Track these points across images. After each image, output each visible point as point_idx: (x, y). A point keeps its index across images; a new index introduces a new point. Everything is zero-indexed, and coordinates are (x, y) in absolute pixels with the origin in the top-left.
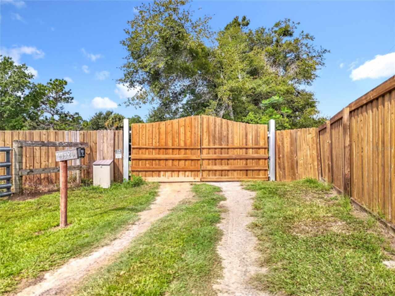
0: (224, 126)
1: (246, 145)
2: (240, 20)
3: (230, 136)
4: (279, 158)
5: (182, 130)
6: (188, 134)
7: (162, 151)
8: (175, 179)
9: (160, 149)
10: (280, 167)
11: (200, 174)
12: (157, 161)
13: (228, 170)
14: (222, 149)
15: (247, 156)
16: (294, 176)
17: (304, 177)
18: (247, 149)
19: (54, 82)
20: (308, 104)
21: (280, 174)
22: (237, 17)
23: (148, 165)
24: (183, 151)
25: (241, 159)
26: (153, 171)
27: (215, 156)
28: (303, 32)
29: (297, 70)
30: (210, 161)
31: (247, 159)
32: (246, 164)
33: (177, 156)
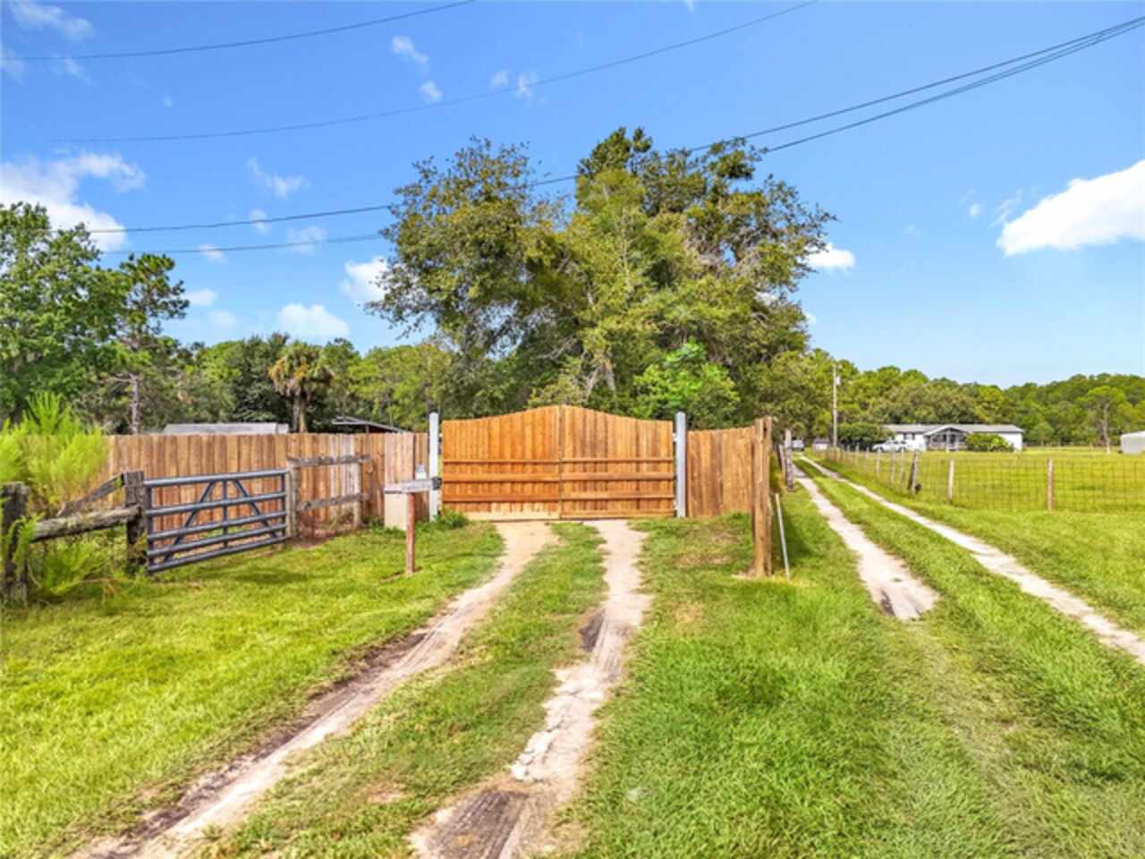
0: (601, 425)
1: (638, 455)
2: (629, 136)
3: (610, 441)
4: (693, 479)
5: (528, 432)
6: (539, 438)
7: (493, 467)
8: (517, 515)
9: (490, 464)
10: (694, 494)
11: (559, 506)
12: (486, 486)
13: (607, 500)
14: (596, 463)
15: (639, 475)
16: (716, 508)
17: (733, 511)
18: (638, 462)
19: (140, 263)
20: (783, 342)
21: (694, 507)
22: (622, 130)
23: (470, 492)
24: (529, 468)
25: (628, 480)
26: (479, 502)
27: (584, 476)
28: (771, 176)
29: (758, 265)
30: (576, 485)
31: (638, 480)
32: (638, 489)
33: (519, 477)
